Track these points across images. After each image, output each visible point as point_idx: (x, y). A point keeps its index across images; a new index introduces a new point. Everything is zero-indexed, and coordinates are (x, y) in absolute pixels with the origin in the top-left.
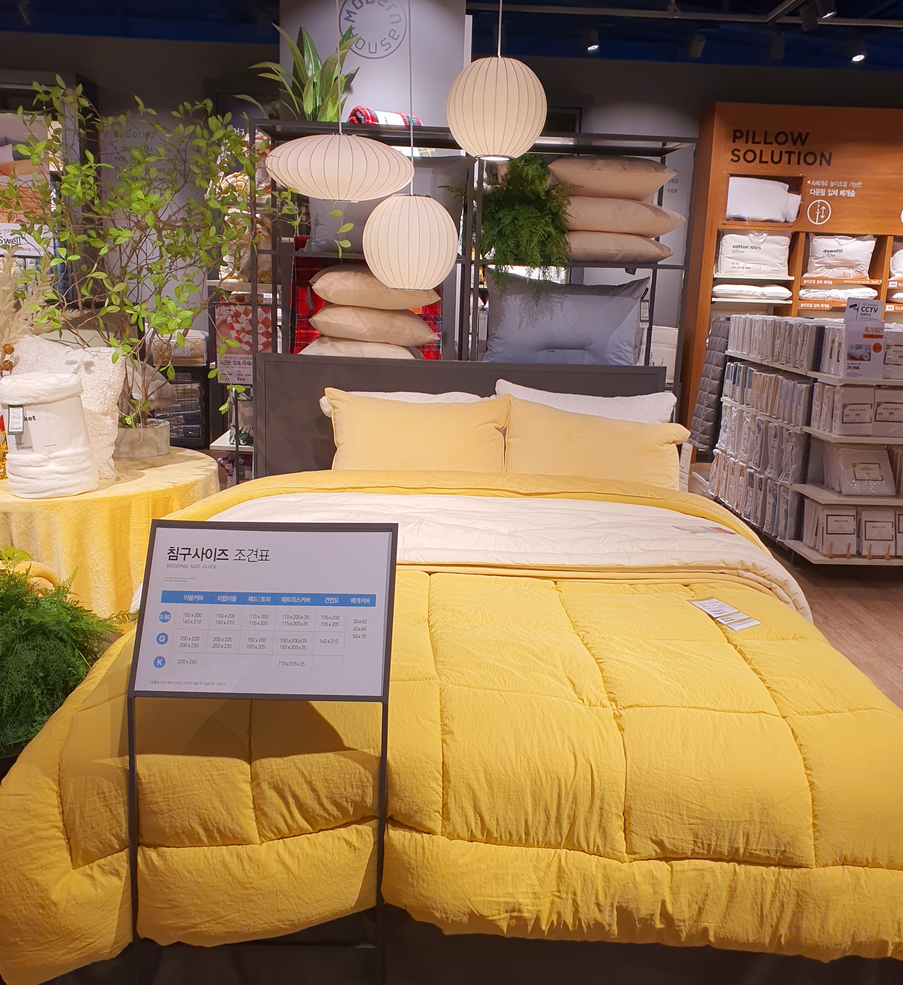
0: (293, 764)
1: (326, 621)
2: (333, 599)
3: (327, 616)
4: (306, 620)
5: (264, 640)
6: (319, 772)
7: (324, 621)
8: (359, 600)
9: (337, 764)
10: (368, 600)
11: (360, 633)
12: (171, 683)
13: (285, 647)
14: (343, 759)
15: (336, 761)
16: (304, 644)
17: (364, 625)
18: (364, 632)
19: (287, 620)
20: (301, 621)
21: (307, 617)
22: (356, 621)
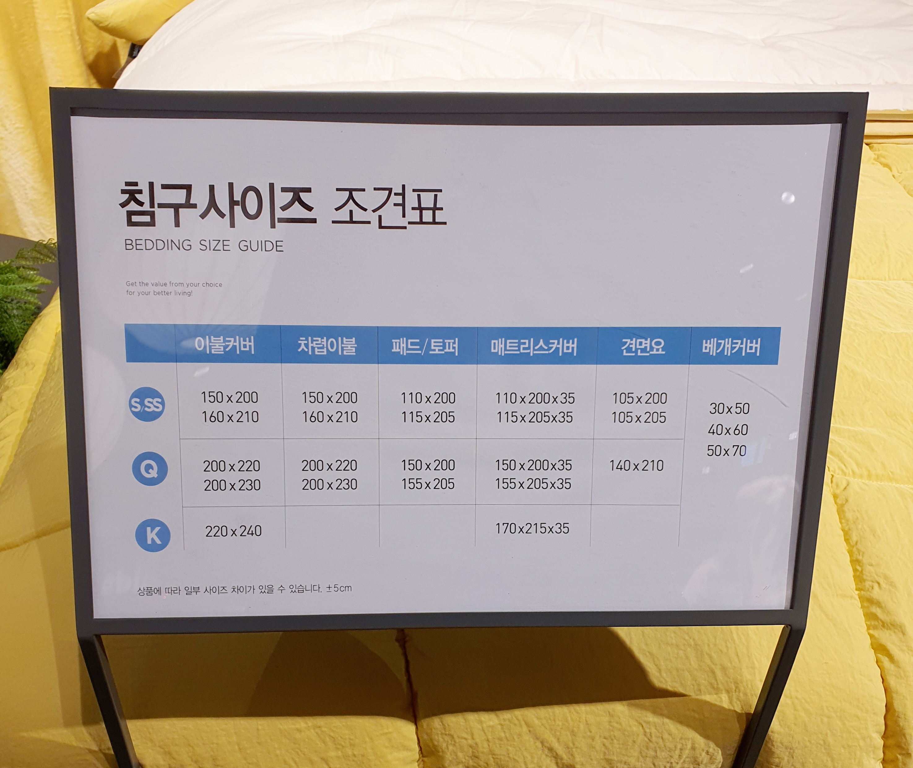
0: (525, 729)
1: (626, 408)
2: (646, 343)
3: (628, 395)
4: (566, 408)
5: (449, 465)
6: (592, 747)
7: (620, 407)
8: (727, 344)
9: (636, 728)
10: (756, 345)
11: (727, 441)
12: (197, 590)
13: (509, 484)
14: (651, 718)
15: (633, 723)
16: (564, 474)
17: (741, 419)
18: (739, 440)
19: (510, 407)
20: (554, 409)
21: (569, 397)
22: (717, 408)
